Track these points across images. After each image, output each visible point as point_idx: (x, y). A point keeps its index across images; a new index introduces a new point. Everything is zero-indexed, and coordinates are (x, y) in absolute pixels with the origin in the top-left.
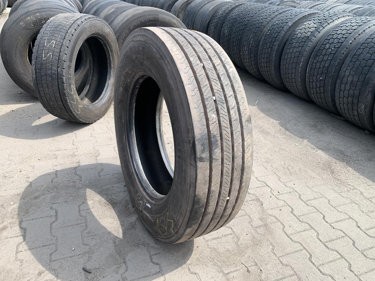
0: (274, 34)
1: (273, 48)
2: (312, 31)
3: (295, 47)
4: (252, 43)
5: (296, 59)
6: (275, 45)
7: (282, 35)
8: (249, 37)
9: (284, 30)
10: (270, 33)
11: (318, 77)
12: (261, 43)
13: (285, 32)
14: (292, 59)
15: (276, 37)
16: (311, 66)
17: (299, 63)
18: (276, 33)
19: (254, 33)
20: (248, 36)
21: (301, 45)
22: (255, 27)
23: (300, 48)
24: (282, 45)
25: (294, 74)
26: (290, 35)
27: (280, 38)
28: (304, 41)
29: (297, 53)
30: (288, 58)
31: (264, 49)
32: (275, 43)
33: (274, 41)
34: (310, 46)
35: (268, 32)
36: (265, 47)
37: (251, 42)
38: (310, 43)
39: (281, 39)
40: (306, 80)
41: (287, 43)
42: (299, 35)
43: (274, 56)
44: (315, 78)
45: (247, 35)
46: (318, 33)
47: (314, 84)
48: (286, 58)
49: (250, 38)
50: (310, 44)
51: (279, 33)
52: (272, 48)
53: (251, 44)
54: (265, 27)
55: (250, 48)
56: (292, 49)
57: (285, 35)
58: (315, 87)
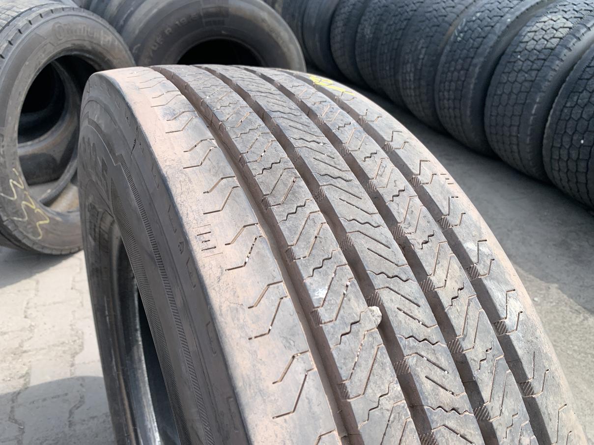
0: (471, 41)
1: (470, 70)
2: (561, 36)
3: (520, 70)
4: (423, 59)
5: (523, 96)
6: (475, 65)
7: (491, 43)
8: (417, 46)
9: (495, 34)
10: (463, 38)
11: (575, 138)
12: (443, 59)
13: (499, 37)
14: (514, 96)
15: (477, 48)
16: (558, 113)
17: (531, 106)
18: (478, 39)
19: (427, 36)
20: (416, 43)
21: (535, 66)
22: (430, 25)
23: (534, 73)
24: (491, 63)
25: (515, 129)
26: (509, 44)
27: (486, 49)
28: (543, 57)
29: (526, 84)
30: (504, 92)
31: (449, 71)
32: (475, 61)
33: (472, 55)
34: (557, 68)
35: (459, 36)
36: (452, 69)
37: (421, 56)
38: (557, 62)
39: (489, 53)
40: (545, 141)
41: (503, 61)
42: (531, 45)
43: (472, 86)
44: (566, 139)
45: (413, 42)
46: (575, 40)
47: (564, 153)
48: (499, 92)
49: (419, 47)
50: (558, 65)
51: (484, 38)
52: (467, 70)
53: (421, 61)
54: (450, 25)
55: (419, 67)
56: (514, 74)
57: (497, 42)
58: (565, 158)
